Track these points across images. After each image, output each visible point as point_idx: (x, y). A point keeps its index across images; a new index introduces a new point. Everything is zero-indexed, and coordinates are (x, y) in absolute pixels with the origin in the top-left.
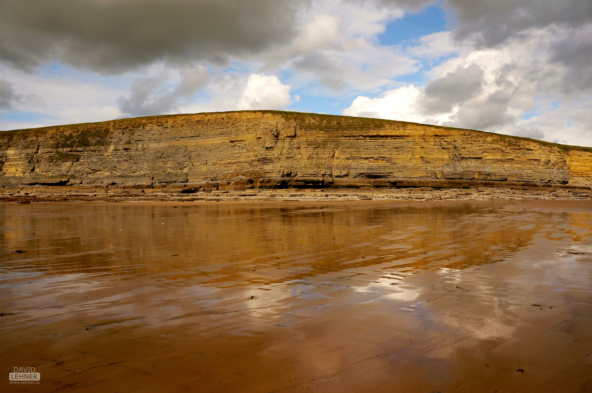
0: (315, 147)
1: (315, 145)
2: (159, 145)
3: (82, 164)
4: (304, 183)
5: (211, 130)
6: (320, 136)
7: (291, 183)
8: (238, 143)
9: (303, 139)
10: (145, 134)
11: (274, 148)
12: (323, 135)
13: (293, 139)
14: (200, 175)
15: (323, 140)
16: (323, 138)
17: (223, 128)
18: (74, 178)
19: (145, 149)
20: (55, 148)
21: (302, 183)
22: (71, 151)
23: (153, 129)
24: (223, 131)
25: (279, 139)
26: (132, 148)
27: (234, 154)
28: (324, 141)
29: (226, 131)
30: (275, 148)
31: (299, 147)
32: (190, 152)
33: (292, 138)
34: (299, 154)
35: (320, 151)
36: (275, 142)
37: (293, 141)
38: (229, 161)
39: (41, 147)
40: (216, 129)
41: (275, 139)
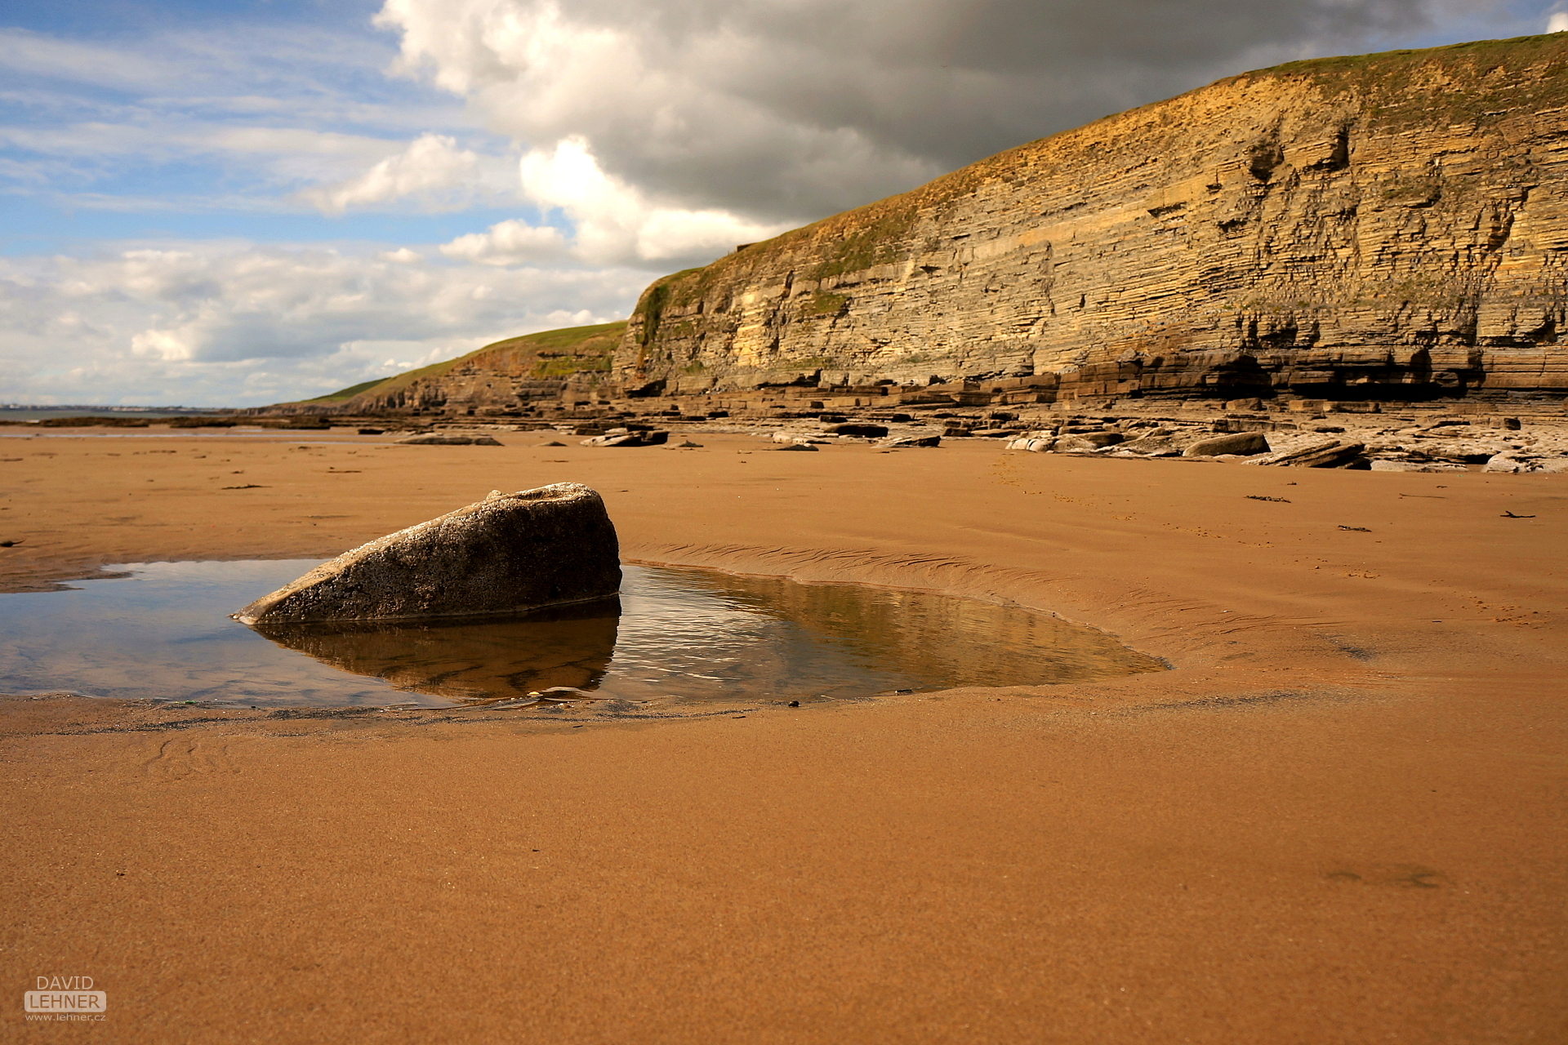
0: (1412, 203)
1: (1417, 194)
2: (993, 248)
3: (853, 325)
4: (1329, 373)
5: (1115, 176)
6: (1451, 148)
7: (1284, 373)
8: (1169, 216)
9: (1375, 171)
10: (973, 216)
11: (1246, 226)
12: (1469, 142)
13: (1333, 175)
14: (1061, 349)
15: (1462, 164)
16: (1468, 158)
17: (1143, 164)
18: (831, 366)
19: (966, 264)
20: (815, 279)
21: (1320, 373)
22: (837, 287)
23: (994, 192)
24: (1144, 176)
25: (1273, 185)
26: (941, 266)
27: (1157, 264)
28: (1467, 170)
29: (1151, 174)
30: (1249, 225)
31: (1353, 211)
32: (1056, 265)
33: (1329, 172)
34: (1343, 243)
35: (1434, 221)
36: (1257, 198)
37: (1333, 185)
38: (1141, 291)
39: (796, 279)
40: (1127, 171)
41: (1258, 186)
